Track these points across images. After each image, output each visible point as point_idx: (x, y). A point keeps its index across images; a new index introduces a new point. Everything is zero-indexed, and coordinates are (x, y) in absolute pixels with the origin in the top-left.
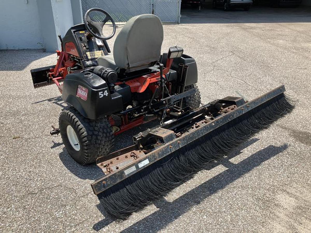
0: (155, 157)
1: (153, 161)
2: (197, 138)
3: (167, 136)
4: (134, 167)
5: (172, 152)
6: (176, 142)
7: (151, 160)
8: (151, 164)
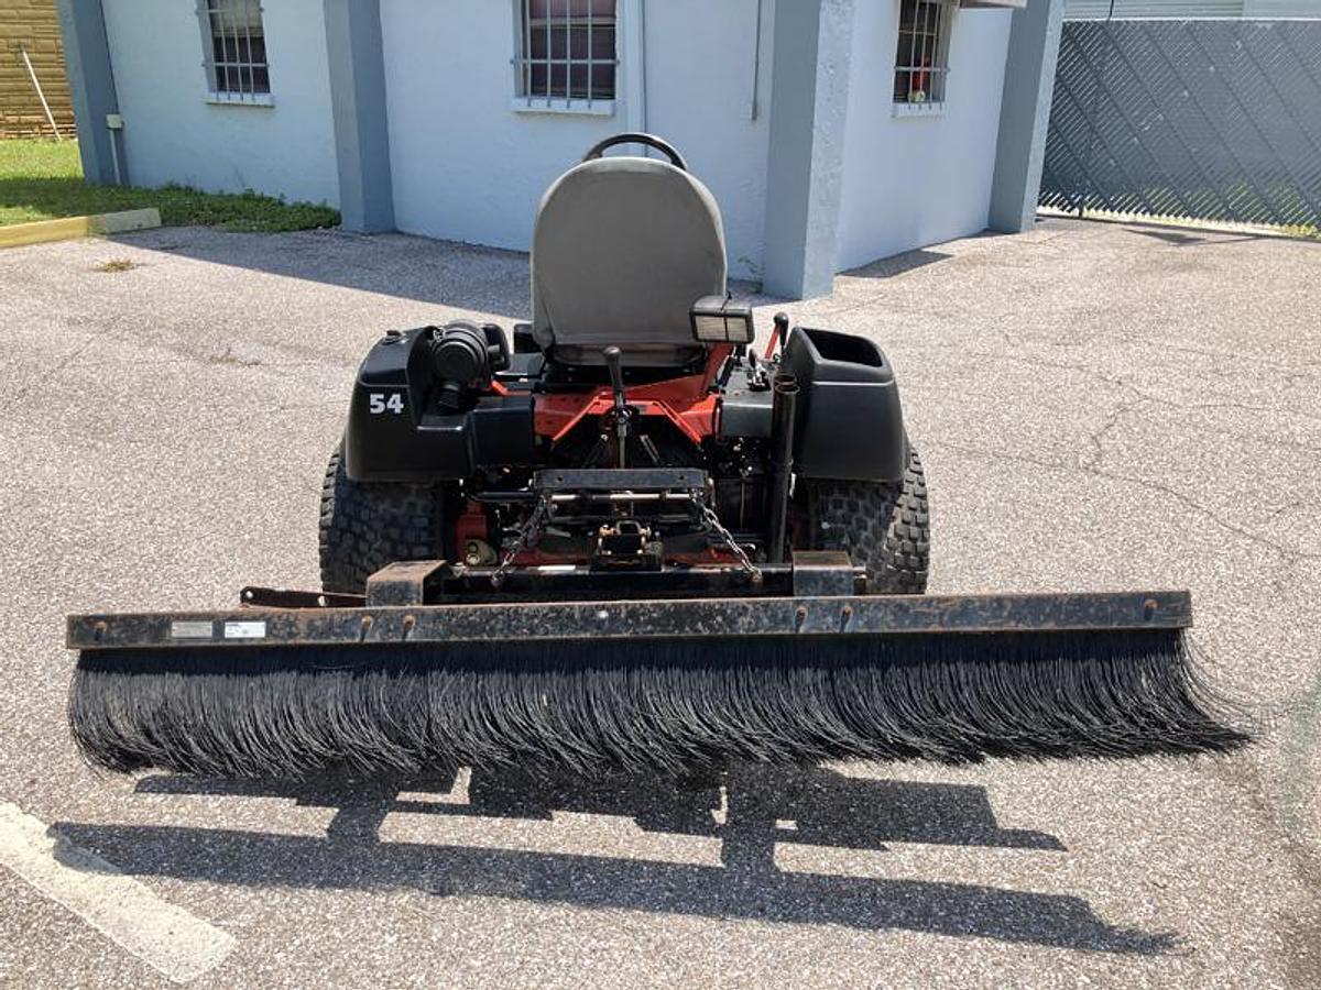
0: (294, 629)
1: (282, 638)
2: (499, 637)
3: (386, 585)
4: (209, 625)
5: (367, 640)
6: (399, 615)
7: (275, 632)
8: (268, 643)
